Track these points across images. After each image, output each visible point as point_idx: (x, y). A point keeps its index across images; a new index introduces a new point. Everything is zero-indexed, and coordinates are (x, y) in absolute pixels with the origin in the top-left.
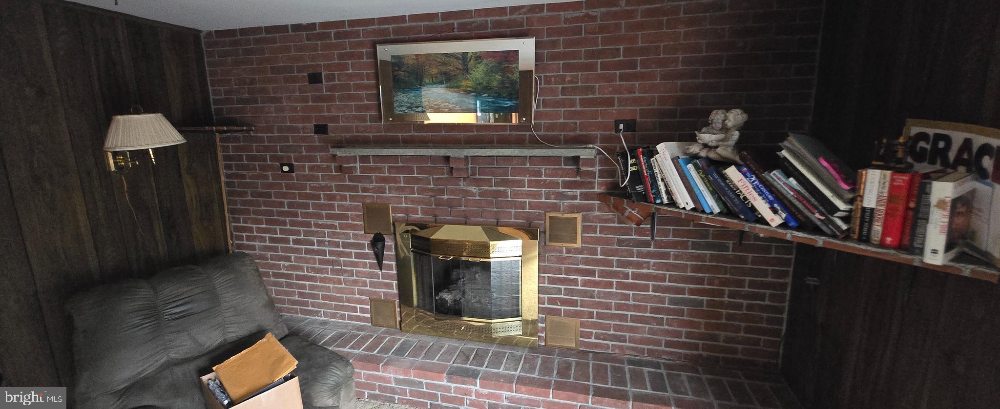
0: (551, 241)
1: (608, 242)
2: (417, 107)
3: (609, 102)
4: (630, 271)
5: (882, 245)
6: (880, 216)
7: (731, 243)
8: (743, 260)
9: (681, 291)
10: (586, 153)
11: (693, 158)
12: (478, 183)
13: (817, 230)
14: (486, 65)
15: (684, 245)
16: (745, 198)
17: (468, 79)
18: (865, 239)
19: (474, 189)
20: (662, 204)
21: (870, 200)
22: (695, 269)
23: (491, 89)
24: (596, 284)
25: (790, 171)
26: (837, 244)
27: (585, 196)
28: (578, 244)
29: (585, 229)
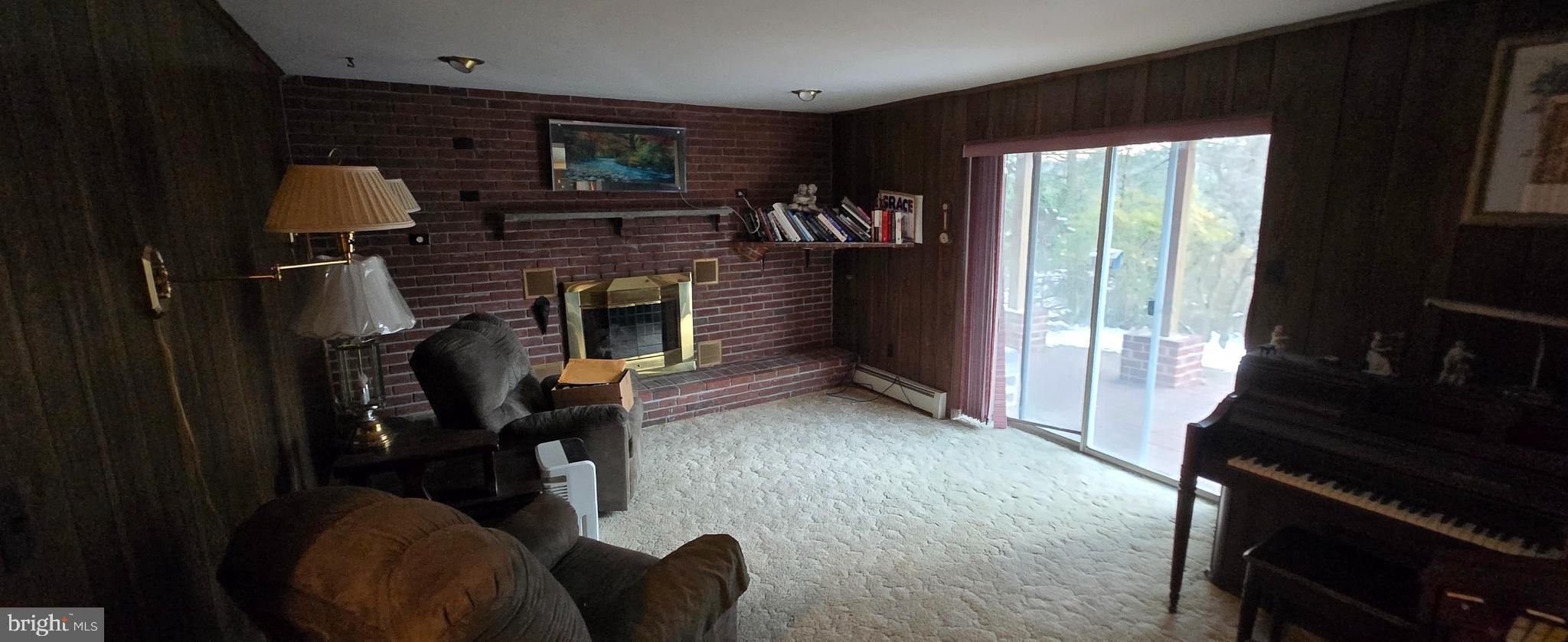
0: (698, 281)
1: (736, 277)
2: (589, 177)
3: (730, 177)
4: (750, 295)
5: (883, 241)
6: (880, 230)
7: (802, 267)
8: (809, 277)
9: (780, 304)
10: (725, 212)
11: (794, 212)
12: (638, 240)
13: (860, 240)
14: (650, 145)
15: (779, 272)
16: (829, 230)
17: (634, 156)
18: (876, 240)
19: (635, 246)
20: (778, 241)
21: (877, 224)
22: (788, 287)
23: (653, 164)
24: (730, 310)
25: (847, 214)
26: (869, 244)
27: (719, 245)
28: (716, 282)
29: (721, 269)
